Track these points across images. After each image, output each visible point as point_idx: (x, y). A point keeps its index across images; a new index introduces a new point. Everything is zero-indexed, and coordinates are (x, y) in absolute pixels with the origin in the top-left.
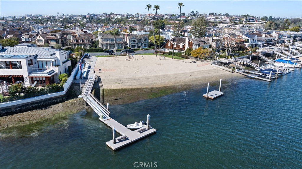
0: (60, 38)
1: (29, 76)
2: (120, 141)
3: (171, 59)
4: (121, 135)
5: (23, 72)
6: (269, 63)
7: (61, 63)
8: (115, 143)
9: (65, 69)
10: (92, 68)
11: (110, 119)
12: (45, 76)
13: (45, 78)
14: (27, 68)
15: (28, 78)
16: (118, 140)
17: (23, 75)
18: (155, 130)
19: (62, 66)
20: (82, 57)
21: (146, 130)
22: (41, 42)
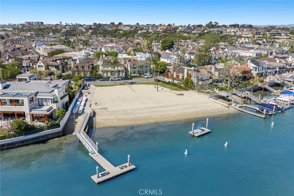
0: (61, 64)
1: (30, 113)
2: (103, 175)
3: (169, 90)
4: (105, 170)
5: (25, 109)
6: (274, 94)
7: (59, 100)
8: (98, 177)
9: (63, 104)
10: (89, 101)
11: (99, 155)
12: (44, 113)
13: (44, 115)
14: (28, 105)
15: (29, 115)
16: (101, 175)
17: (24, 112)
18: (135, 167)
19: (60, 102)
20: (80, 89)
21: (127, 167)
22: (42, 67)
